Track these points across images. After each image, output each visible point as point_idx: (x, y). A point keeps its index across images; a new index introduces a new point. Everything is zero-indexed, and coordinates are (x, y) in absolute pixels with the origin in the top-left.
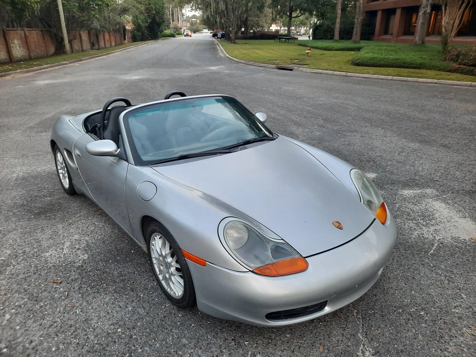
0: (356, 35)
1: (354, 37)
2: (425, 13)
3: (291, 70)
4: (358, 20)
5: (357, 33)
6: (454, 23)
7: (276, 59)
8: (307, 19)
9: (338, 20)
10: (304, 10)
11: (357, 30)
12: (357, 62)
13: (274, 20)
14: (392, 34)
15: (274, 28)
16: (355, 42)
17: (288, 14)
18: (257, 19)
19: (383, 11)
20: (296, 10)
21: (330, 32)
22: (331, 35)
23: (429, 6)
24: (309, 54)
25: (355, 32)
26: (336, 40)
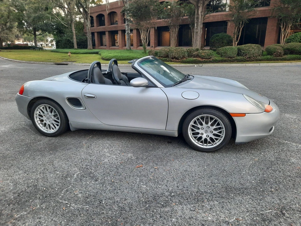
0: (90, 46)
1: (89, 47)
2: (128, 33)
3: (67, 65)
4: (89, 36)
5: (90, 44)
6: (146, 38)
7: (50, 59)
8: (43, 37)
9: (75, 37)
10: (44, 31)
11: (90, 43)
12: (107, 58)
13: (17, 37)
14: (106, 46)
15: (17, 42)
16: (90, 49)
17: (33, 32)
18: (7, 36)
19: (98, 32)
20: (38, 31)
21: (69, 44)
22: (69, 46)
23: (129, 30)
24: (70, 56)
25: (88, 44)
26: (76, 49)
